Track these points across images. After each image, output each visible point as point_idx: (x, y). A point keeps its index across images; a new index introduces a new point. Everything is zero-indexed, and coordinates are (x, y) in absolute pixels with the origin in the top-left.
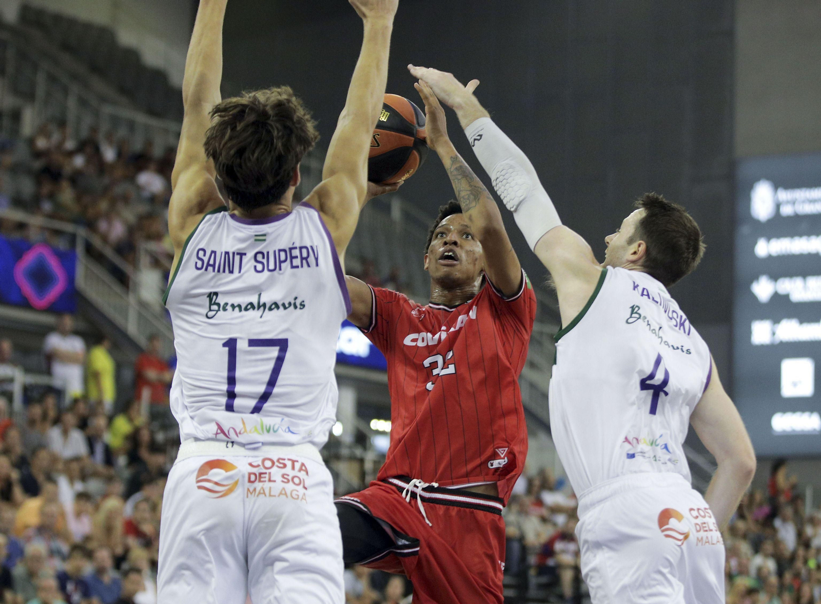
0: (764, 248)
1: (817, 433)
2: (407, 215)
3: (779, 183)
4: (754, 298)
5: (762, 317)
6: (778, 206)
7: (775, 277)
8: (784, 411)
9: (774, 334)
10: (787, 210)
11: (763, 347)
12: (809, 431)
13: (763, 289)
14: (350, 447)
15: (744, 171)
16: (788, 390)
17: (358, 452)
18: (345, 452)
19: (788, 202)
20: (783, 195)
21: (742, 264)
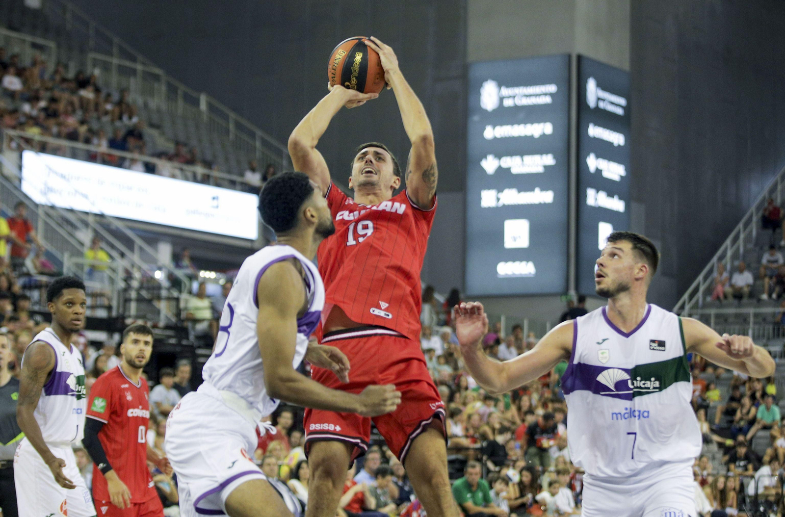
0: (490, 133)
1: (532, 276)
2: (211, 107)
3: (502, 82)
4: (483, 171)
5: (489, 188)
6: (501, 99)
7: (499, 156)
8: (506, 261)
9: (498, 199)
10: (508, 103)
11: (489, 209)
12: (526, 275)
13: (490, 165)
14: (168, 289)
15: (476, 72)
16: (509, 243)
17: (175, 294)
18: (164, 293)
19: (509, 97)
20: (505, 91)
21: (473, 145)
